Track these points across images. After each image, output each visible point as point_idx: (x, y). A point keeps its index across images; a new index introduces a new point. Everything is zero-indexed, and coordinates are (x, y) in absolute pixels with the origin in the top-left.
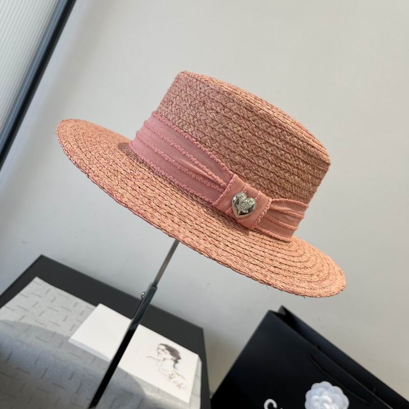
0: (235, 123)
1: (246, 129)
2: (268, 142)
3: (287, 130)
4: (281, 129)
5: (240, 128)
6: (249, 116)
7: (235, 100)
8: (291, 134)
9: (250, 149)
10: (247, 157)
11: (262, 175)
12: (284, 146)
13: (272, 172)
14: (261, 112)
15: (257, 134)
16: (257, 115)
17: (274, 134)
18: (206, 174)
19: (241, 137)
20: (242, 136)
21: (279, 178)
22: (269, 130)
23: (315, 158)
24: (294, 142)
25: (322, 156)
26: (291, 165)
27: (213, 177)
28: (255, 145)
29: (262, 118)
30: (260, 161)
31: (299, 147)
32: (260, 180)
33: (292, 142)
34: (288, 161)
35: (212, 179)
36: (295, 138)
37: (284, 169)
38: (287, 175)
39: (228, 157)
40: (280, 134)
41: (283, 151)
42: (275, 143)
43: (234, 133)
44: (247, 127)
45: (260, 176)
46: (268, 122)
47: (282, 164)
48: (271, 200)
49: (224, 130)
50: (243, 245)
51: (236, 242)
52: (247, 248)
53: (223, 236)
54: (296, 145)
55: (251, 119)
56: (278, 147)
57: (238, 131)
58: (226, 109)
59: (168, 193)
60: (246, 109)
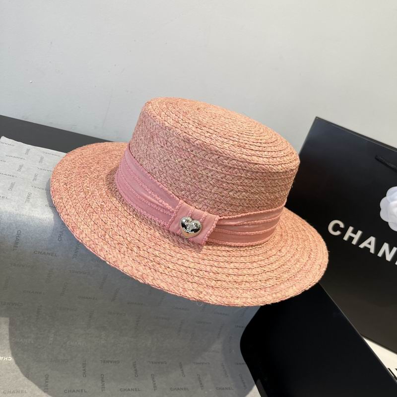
0: (176, 155)
1: (186, 160)
2: (208, 169)
3: (224, 155)
4: (217, 155)
5: (181, 159)
6: (187, 147)
7: (175, 135)
8: (228, 158)
9: (192, 177)
10: (190, 183)
11: (206, 197)
12: (223, 169)
13: (215, 193)
14: (197, 142)
15: (196, 163)
16: (194, 146)
17: (211, 160)
18: (157, 202)
19: (182, 167)
20: (183, 165)
21: (224, 197)
22: (207, 158)
23: (262, 173)
24: (234, 165)
25: (272, 169)
26: (234, 184)
27: (163, 205)
28: (196, 172)
29: (199, 148)
30: (203, 186)
31: (240, 168)
32: (205, 201)
33: (230, 165)
34: (229, 182)
35: (162, 206)
36: (234, 161)
37: (227, 189)
38: (231, 193)
39: (174, 185)
40: (218, 159)
41: (223, 174)
42: (214, 169)
43: (177, 164)
44: (186, 158)
45: (205, 199)
46: (204, 150)
47: (224, 185)
48: (217, 218)
49: (168, 162)
50: (188, 263)
51: (180, 262)
52: (192, 265)
53: (168, 258)
54: (236, 167)
55: (189, 150)
56: (217, 172)
57: (179, 162)
58: (168, 143)
59: (129, 221)
60: (184, 141)
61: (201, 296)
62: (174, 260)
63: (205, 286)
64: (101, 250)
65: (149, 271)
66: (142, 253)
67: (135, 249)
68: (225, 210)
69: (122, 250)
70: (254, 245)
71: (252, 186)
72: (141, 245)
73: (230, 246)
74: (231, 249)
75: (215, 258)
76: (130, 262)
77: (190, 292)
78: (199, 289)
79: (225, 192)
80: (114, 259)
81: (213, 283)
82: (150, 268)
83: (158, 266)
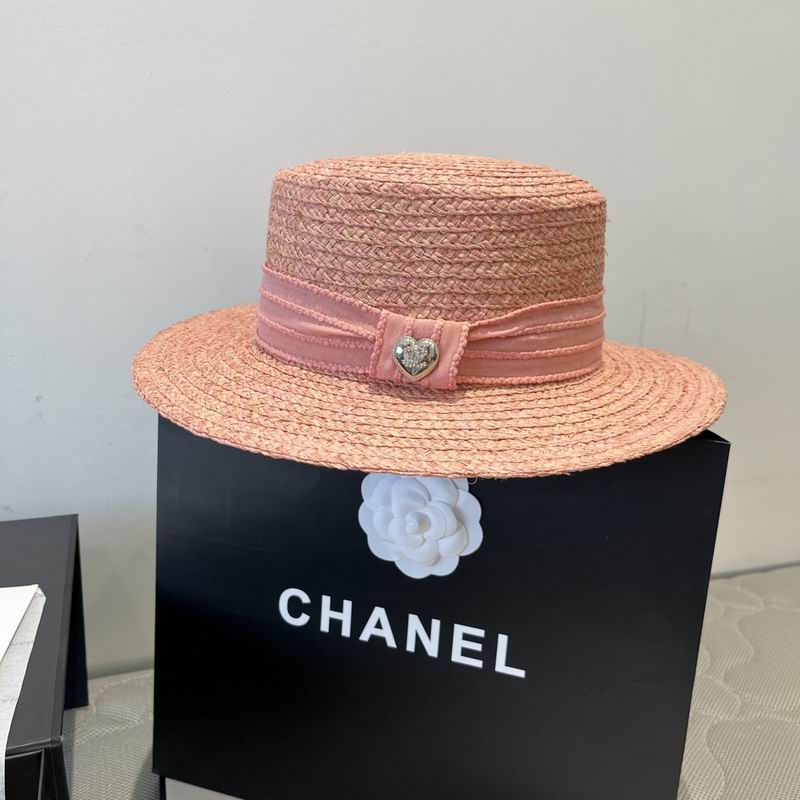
0: (351, 227)
1: (372, 228)
2: (419, 232)
3: (443, 195)
4: (430, 198)
5: (362, 231)
6: (368, 203)
7: (338, 187)
8: (453, 199)
9: (392, 258)
10: (394, 273)
11: (432, 291)
12: (449, 224)
13: (448, 278)
14: (385, 187)
15: (393, 228)
16: (381, 196)
17: (422, 212)
18: (340, 331)
19: (369, 245)
20: (371, 242)
21: (468, 282)
22: (412, 210)
23: (531, 214)
24: (468, 209)
25: (549, 203)
26: (479, 250)
27: (352, 332)
28: (398, 247)
29: (391, 197)
30: (419, 270)
31: (482, 212)
32: (434, 300)
33: (461, 212)
34: (469, 246)
35: (352, 334)
36: (465, 202)
37: (470, 263)
38: (479, 270)
39: (363, 287)
40: (433, 207)
41: (452, 233)
42: (432, 228)
43: (357, 244)
44: (372, 224)
45: (432, 295)
46: (403, 198)
47: (461, 255)
48: (466, 326)
49: (339, 246)
50: (429, 423)
51: (412, 424)
52: (438, 425)
53: (386, 422)
54: (473, 212)
55: (373, 207)
56: (439, 232)
57: (361, 237)
58: (331, 211)
59: (293, 386)
60: (360, 194)
61: (470, 467)
62: (400, 423)
63: (475, 451)
64: (248, 437)
65: (351, 447)
66: (331, 424)
67: (316, 422)
68: (479, 309)
69: (290, 429)
70: (560, 379)
71: (518, 247)
72: (326, 414)
73: (512, 386)
74: (513, 391)
75: (483, 408)
76: (310, 441)
77: (446, 465)
78: (463, 457)
79: (466, 269)
80: (277, 445)
81: (490, 445)
82: (354, 444)
83: (368, 437)
